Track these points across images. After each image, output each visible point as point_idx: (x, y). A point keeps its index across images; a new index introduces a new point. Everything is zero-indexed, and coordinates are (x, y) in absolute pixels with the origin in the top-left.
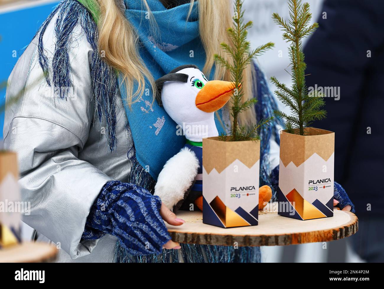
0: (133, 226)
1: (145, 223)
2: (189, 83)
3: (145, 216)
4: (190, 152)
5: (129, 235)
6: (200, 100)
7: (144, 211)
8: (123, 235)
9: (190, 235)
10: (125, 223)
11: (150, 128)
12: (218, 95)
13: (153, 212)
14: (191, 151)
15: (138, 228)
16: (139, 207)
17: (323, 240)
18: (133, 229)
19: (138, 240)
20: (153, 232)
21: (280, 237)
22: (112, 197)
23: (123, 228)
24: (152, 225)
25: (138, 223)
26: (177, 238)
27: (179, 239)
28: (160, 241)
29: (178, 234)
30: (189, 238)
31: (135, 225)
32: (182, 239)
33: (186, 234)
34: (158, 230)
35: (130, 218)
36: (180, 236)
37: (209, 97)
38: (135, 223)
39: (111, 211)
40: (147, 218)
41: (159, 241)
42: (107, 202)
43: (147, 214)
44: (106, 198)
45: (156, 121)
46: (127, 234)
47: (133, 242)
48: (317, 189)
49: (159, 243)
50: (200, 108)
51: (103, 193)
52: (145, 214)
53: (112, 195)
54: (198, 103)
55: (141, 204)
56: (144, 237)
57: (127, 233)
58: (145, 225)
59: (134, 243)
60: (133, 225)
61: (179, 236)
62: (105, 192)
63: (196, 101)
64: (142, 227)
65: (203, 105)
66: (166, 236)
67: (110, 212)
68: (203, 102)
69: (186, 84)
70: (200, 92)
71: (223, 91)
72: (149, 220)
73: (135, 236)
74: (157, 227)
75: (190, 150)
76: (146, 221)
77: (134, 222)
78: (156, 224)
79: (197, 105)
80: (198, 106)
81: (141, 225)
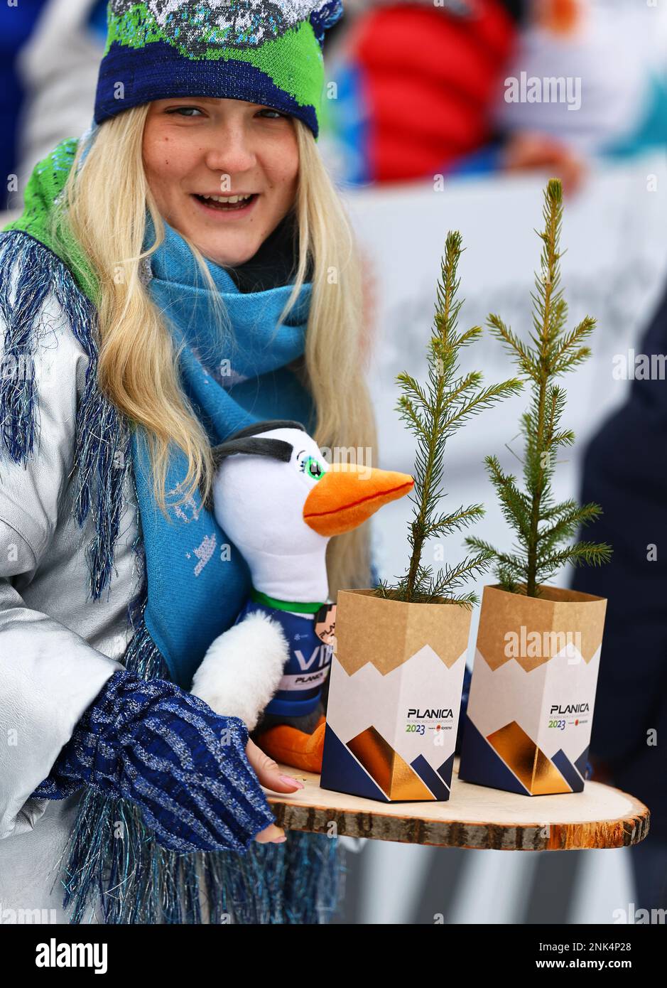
0: (189, 781)
1: (217, 778)
2: (295, 463)
3: (219, 761)
4: (268, 623)
5: (175, 800)
6: (316, 506)
7: (216, 749)
8: (160, 799)
9: (322, 812)
10: (169, 773)
11: (187, 558)
12: (360, 498)
13: (238, 755)
14: (271, 621)
15: (200, 787)
16: (202, 738)
17: (606, 844)
18: (188, 789)
19: (194, 815)
20: (236, 800)
21: (527, 830)
22: (133, 708)
23: (159, 784)
24: (235, 784)
25: (201, 775)
26: (287, 818)
27: (293, 821)
28: (253, 822)
29: (292, 808)
30: (319, 820)
31: (195, 779)
32: (300, 822)
33: (311, 811)
34: (249, 796)
35: (180, 762)
36: (297, 814)
37: (338, 501)
38: (195, 776)
39: (128, 741)
40: (224, 765)
41: (249, 823)
42: (120, 718)
43: (224, 758)
44: (116, 710)
45: (200, 544)
46: (171, 800)
47: (180, 818)
48: (564, 725)
49: (250, 827)
50: (312, 525)
51: (108, 694)
52: (220, 757)
53: (134, 704)
54: (310, 512)
55: (207, 733)
56: (212, 809)
57: (171, 796)
58: (218, 782)
59: (184, 820)
60: (189, 779)
61: (292, 814)
62: (112, 693)
63: (307, 506)
64: (211, 785)
65: (322, 517)
66: (266, 813)
67: (124, 742)
68: (323, 510)
69: (286, 465)
70: (316, 488)
71: (374, 492)
72: (228, 771)
73: (192, 806)
74: (246, 790)
75: (269, 618)
76: (221, 774)
77: (191, 772)
78: (246, 784)
79: (306, 516)
80: (308, 518)
81: (207, 782)
